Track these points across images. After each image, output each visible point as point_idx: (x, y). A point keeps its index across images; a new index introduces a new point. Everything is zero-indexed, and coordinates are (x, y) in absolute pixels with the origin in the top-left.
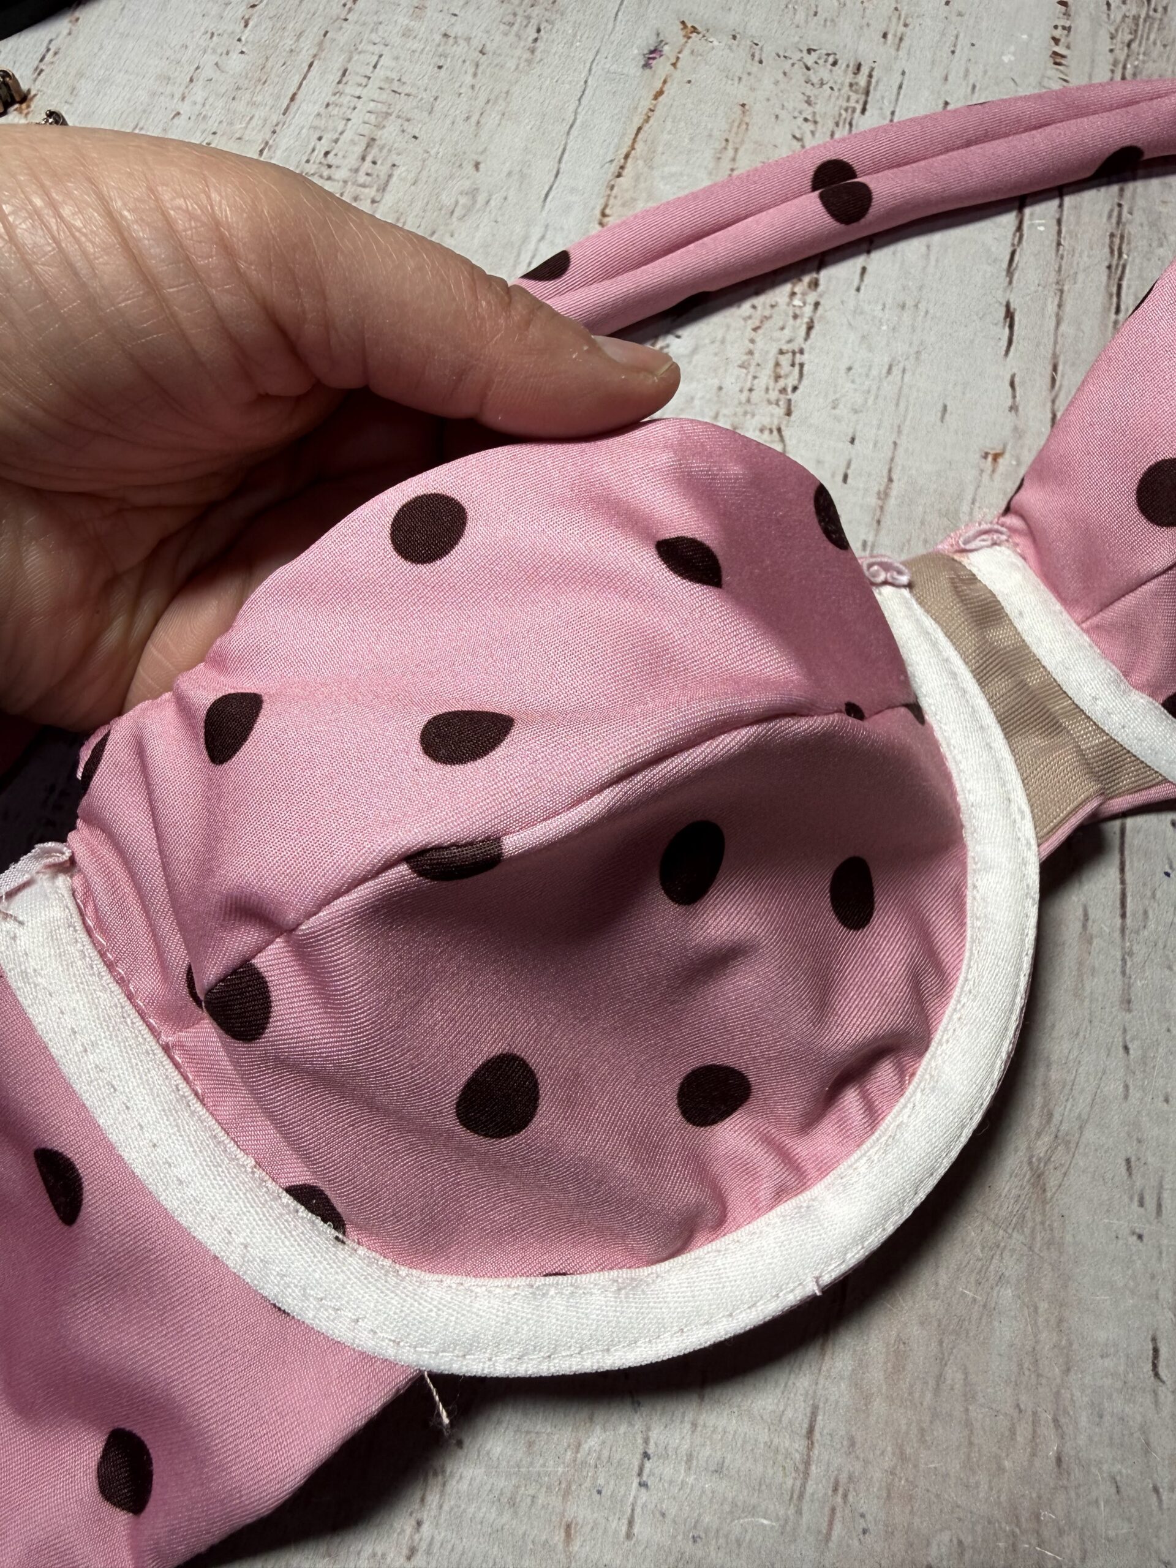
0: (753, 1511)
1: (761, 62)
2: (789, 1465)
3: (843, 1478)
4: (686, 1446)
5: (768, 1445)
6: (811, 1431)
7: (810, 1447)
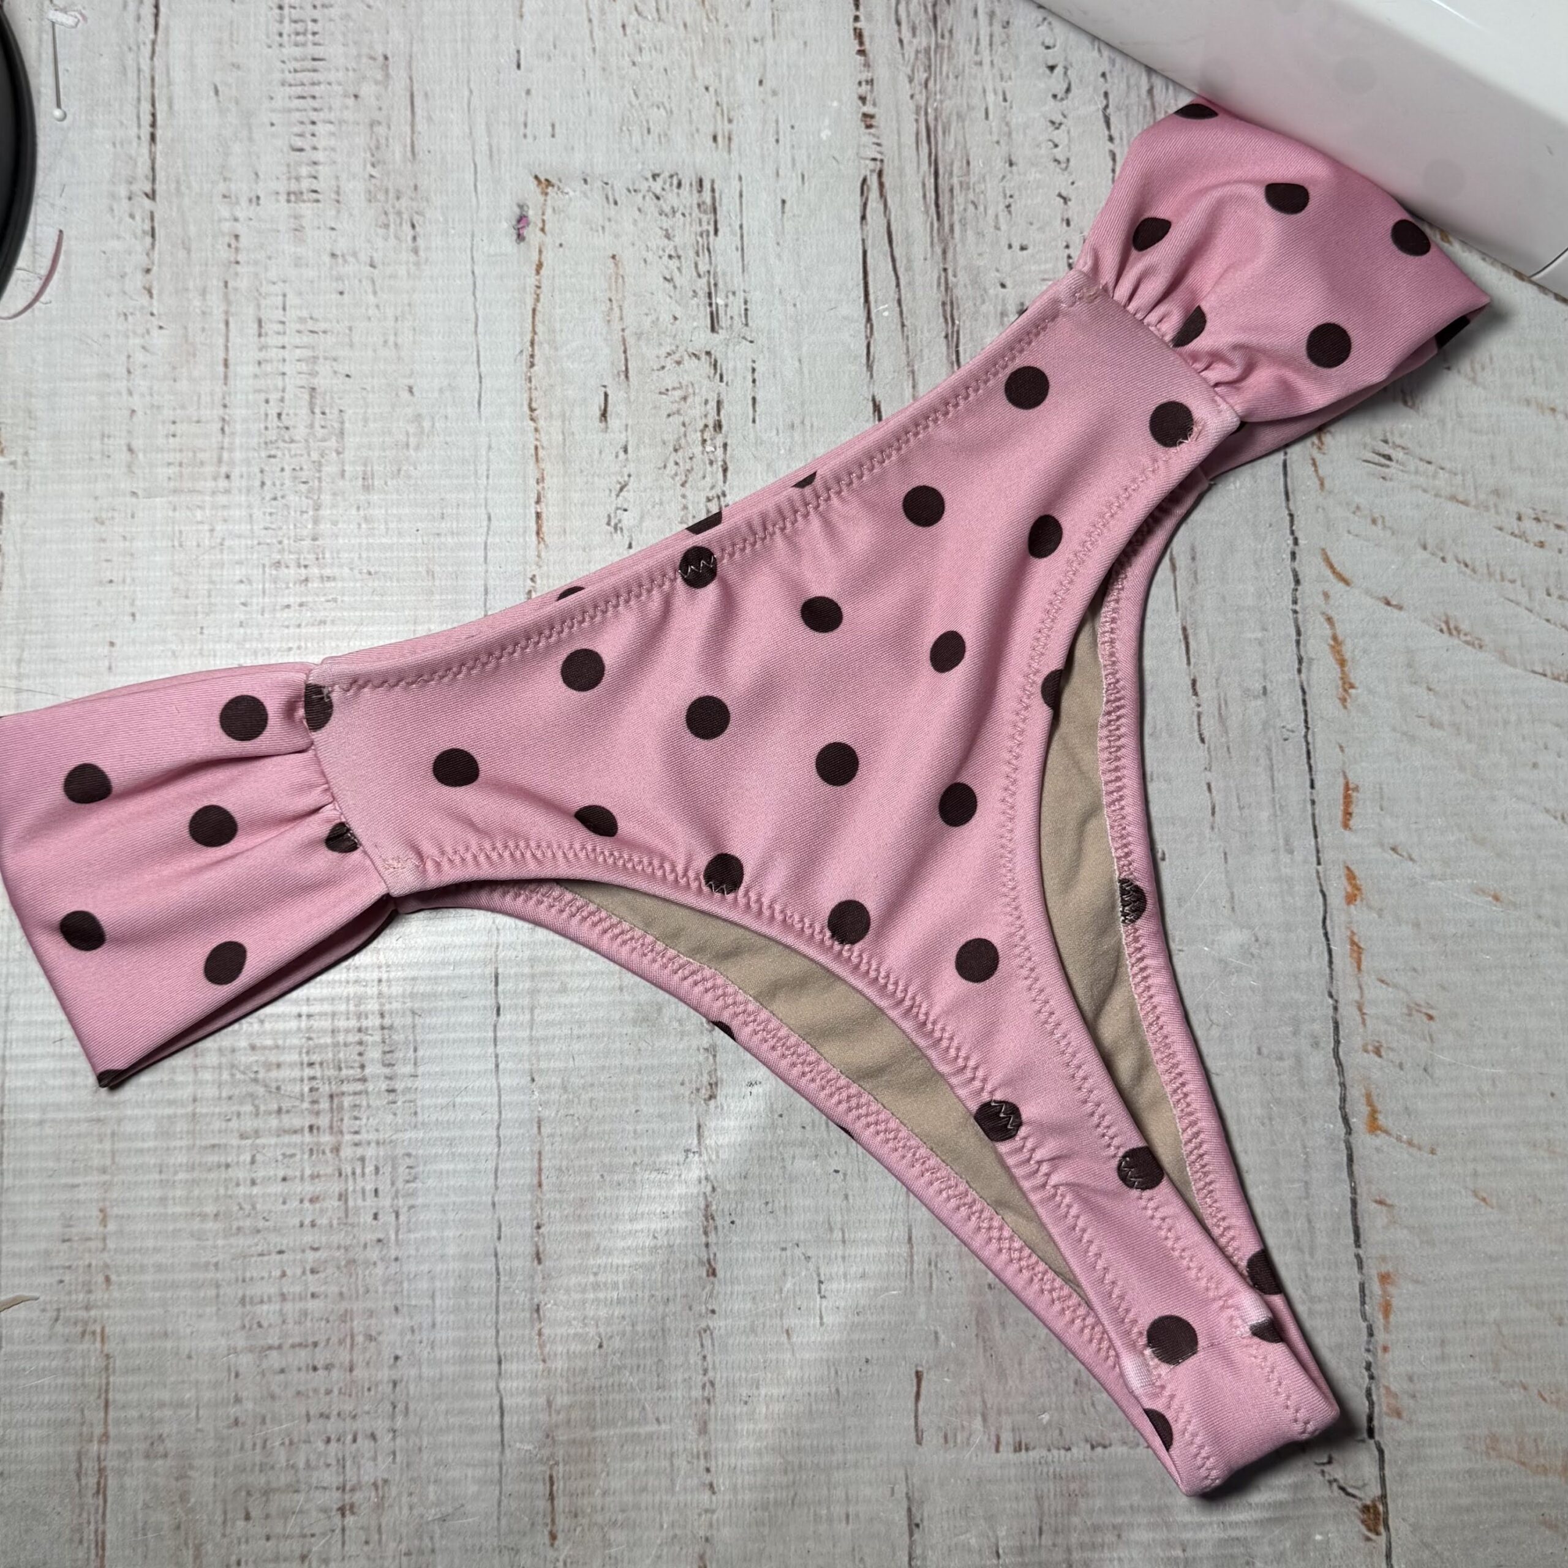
0: (887, 1289)
1: (616, 203)
2: (902, 1260)
3: (933, 1257)
4: (842, 1270)
5: (887, 1255)
6: (910, 1238)
7: (912, 1247)
